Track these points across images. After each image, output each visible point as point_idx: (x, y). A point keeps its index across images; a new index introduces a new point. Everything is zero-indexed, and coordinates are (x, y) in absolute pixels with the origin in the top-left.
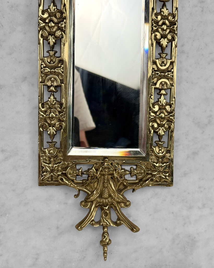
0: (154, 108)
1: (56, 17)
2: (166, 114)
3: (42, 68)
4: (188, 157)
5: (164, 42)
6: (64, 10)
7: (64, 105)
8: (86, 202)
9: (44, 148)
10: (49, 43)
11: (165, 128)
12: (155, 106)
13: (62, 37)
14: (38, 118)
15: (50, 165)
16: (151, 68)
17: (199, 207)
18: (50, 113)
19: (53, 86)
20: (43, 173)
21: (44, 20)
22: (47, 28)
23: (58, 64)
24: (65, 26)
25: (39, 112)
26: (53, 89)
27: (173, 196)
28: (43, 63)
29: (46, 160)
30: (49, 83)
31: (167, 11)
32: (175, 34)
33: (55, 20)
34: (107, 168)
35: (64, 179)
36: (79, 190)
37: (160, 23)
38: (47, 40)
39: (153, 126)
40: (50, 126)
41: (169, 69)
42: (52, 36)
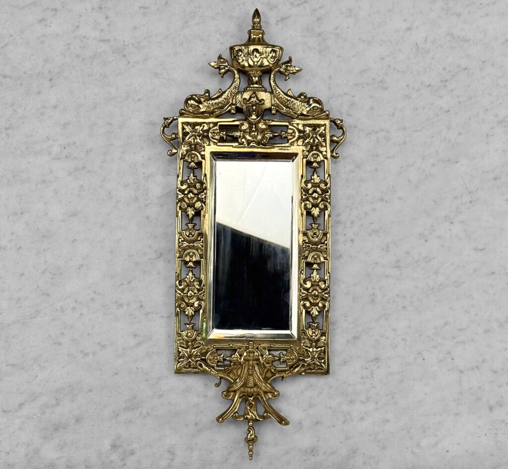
0: (306, 284)
1: (195, 187)
2: (320, 291)
3: (179, 242)
4: (348, 342)
5: (316, 212)
6: (205, 180)
7: (204, 282)
8: (228, 392)
9: (181, 330)
10: (188, 215)
11: (319, 307)
12: (308, 282)
13: (202, 209)
14: (175, 297)
15: (188, 350)
16: (302, 240)
17: (361, 401)
18: (188, 291)
19: (192, 261)
20: (179, 359)
21: (182, 191)
22: (186, 200)
23: (198, 238)
24: (205, 197)
25: (176, 290)
26: (192, 265)
27: (331, 387)
28: (181, 237)
29: (183, 344)
30: (187, 259)
31: (319, 178)
32: (328, 202)
33: (196, 191)
34: (252, 352)
35: (203, 365)
36: (221, 378)
37: (310, 192)
38: (186, 212)
39: (304, 305)
40: (188, 306)
41: (323, 241)
42: (191, 208)
